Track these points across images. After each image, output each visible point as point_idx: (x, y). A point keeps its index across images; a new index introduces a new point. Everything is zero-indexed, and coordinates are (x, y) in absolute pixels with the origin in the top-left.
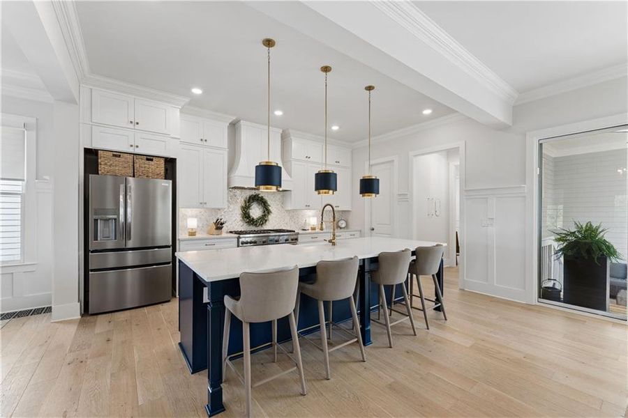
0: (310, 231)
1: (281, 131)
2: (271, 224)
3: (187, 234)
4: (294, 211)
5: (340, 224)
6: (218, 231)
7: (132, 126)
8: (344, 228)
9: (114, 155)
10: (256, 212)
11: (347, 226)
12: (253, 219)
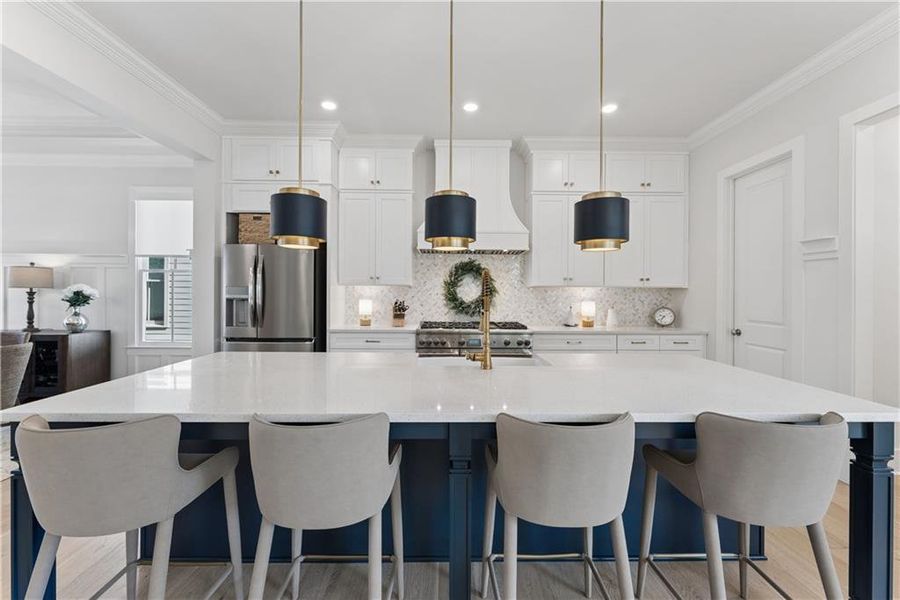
0: (580, 328)
1: (509, 144)
2: (499, 312)
3: (359, 322)
4: (545, 289)
5: (658, 318)
6: (397, 320)
7: (272, 177)
8: (667, 326)
9: (255, 218)
10: (470, 290)
11: (677, 322)
12: (462, 303)
